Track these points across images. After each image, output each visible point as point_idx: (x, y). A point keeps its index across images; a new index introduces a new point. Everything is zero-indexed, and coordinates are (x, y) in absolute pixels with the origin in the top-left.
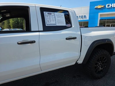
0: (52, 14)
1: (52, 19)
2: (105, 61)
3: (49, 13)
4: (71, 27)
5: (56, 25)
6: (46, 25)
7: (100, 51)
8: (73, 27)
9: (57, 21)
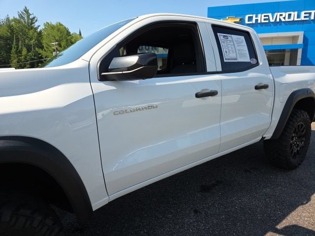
0: (230, 38)
1: (230, 49)
2: (303, 133)
3: (225, 36)
4: (257, 64)
5: (237, 61)
6: (225, 61)
7: (299, 112)
8: (261, 64)
9: (237, 51)
